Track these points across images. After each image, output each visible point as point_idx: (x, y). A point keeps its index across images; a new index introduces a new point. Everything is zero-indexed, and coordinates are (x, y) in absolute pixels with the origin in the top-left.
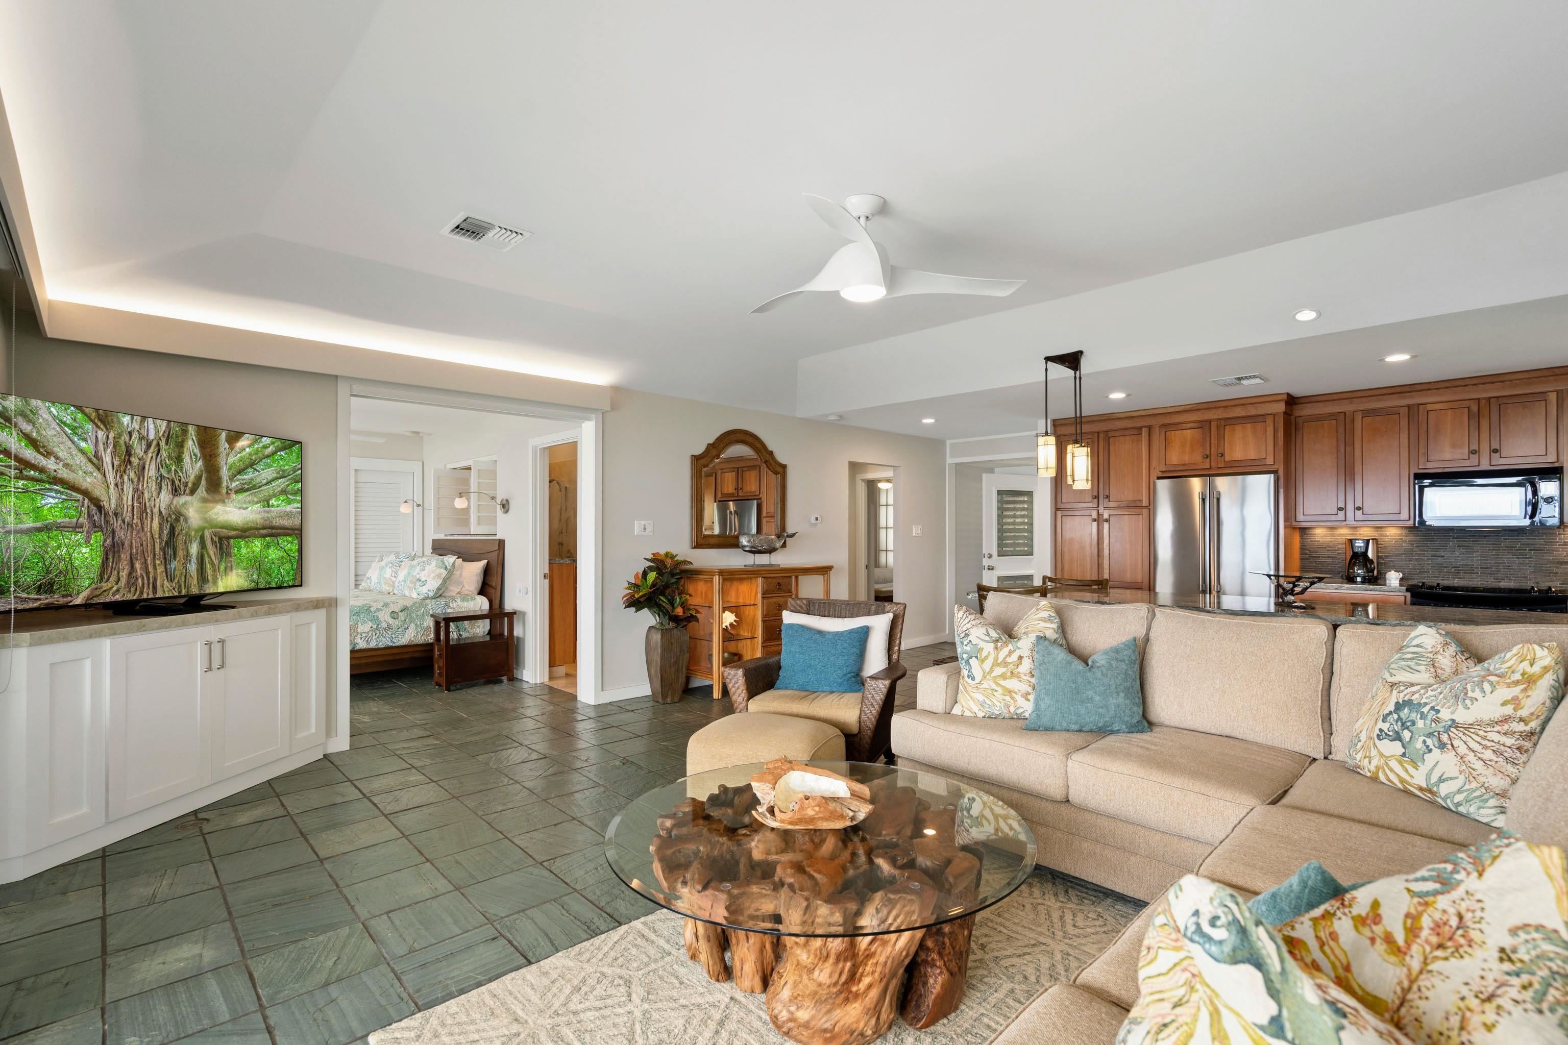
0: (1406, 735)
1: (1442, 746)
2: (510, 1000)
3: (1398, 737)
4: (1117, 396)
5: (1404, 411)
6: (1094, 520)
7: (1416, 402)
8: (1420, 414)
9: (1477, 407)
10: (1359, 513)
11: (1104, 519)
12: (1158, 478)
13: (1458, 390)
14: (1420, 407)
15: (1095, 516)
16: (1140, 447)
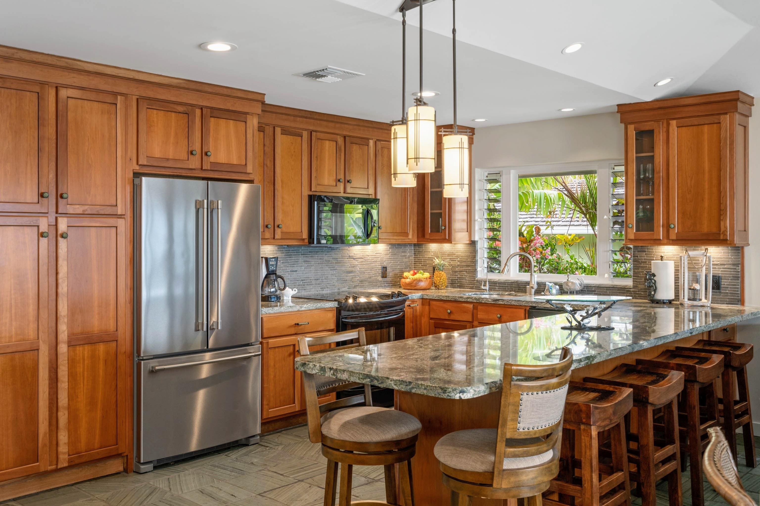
5: (305, 134)
6: (42, 235)
7: (311, 128)
8: (313, 138)
9: (340, 140)
10: (278, 231)
11: (60, 232)
12: (137, 175)
13: (331, 125)
14: (314, 134)
15: (44, 228)
16: (114, 124)
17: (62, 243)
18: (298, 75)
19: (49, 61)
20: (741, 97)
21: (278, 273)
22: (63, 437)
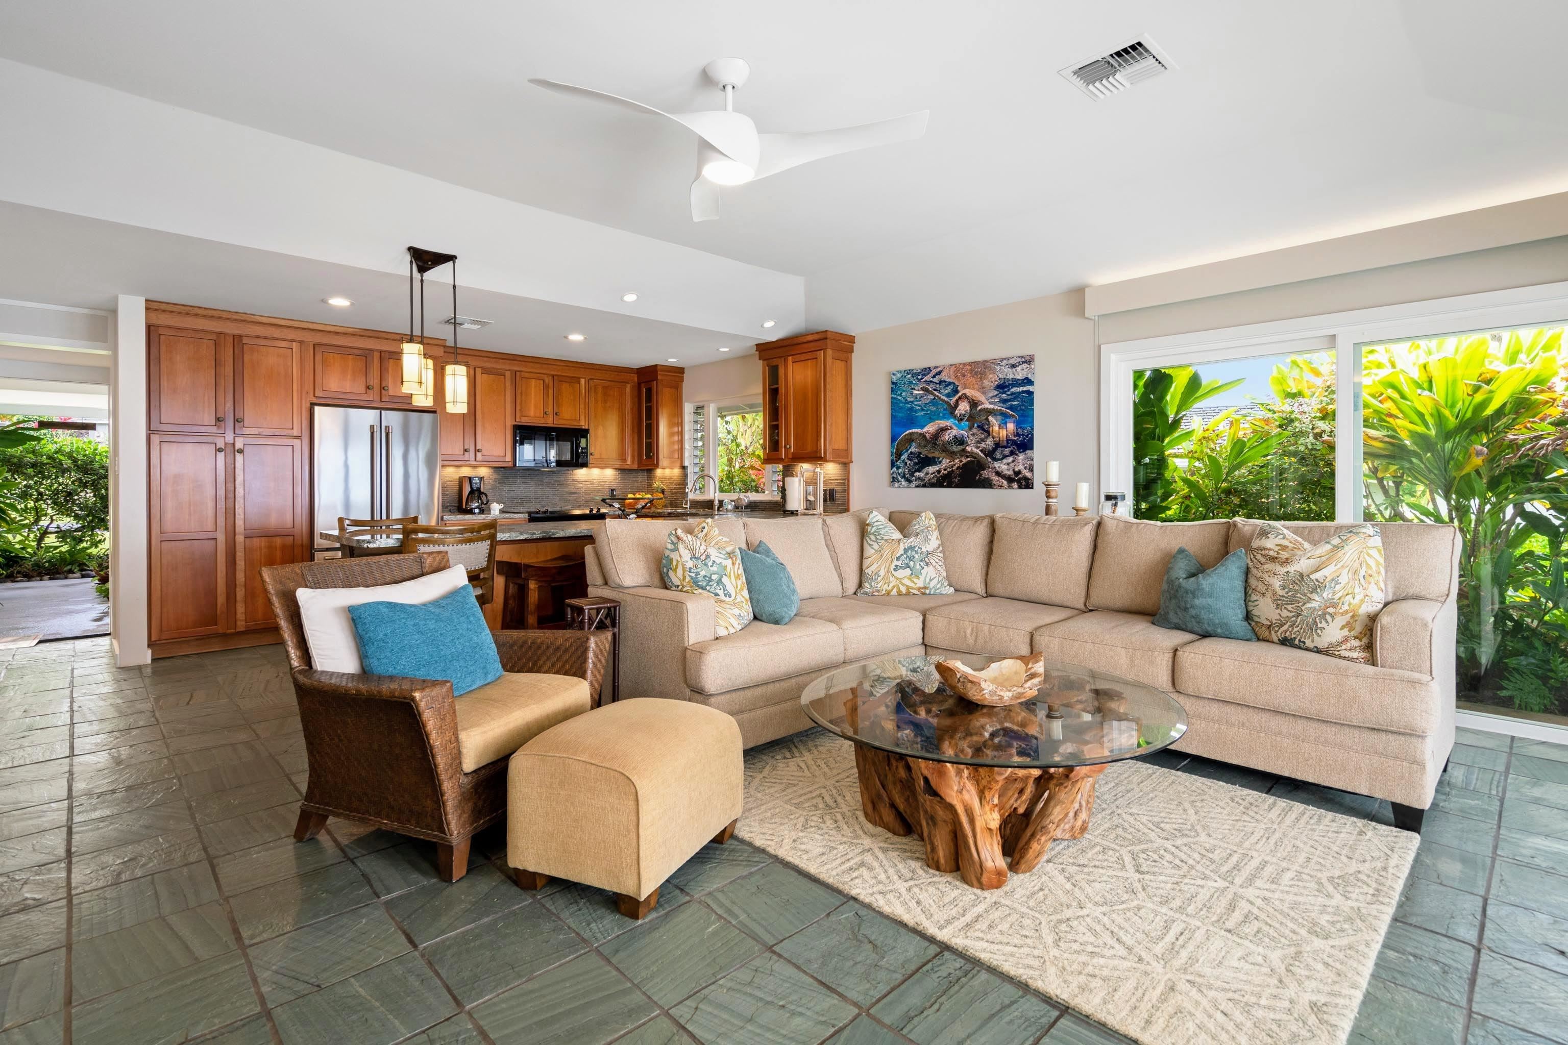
0: (912, 564)
1: (927, 564)
2: (1145, 1007)
3: (908, 566)
4: (339, 302)
5: (508, 374)
6: (220, 450)
7: (516, 368)
8: (518, 378)
9: (548, 380)
10: (479, 455)
11: (237, 448)
12: (313, 405)
13: (538, 366)
14: (518, 374)
15: (221, 444)
16: (290, 364)
17: (239, 457)
18: (440, 323)
19: (225, 315)
20: (829, 335)
21: (482, 490)
22: (241, 609)
